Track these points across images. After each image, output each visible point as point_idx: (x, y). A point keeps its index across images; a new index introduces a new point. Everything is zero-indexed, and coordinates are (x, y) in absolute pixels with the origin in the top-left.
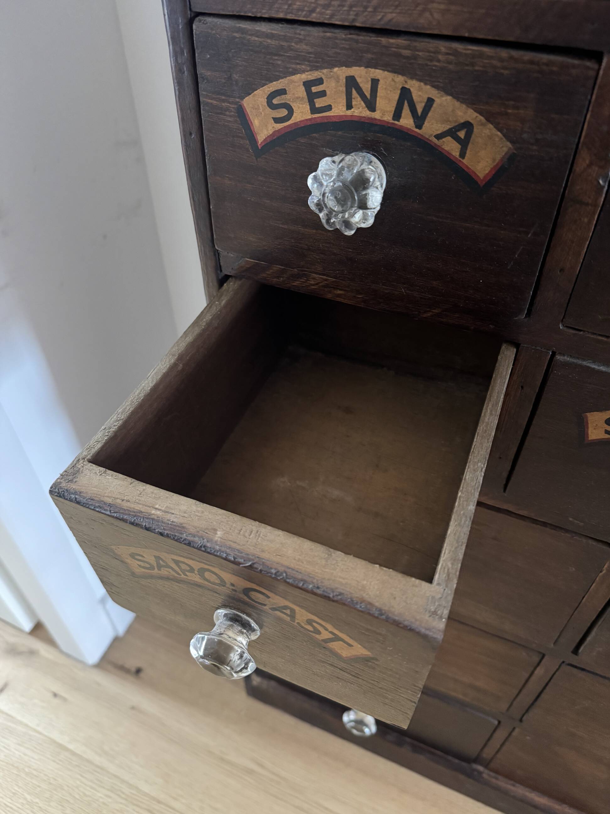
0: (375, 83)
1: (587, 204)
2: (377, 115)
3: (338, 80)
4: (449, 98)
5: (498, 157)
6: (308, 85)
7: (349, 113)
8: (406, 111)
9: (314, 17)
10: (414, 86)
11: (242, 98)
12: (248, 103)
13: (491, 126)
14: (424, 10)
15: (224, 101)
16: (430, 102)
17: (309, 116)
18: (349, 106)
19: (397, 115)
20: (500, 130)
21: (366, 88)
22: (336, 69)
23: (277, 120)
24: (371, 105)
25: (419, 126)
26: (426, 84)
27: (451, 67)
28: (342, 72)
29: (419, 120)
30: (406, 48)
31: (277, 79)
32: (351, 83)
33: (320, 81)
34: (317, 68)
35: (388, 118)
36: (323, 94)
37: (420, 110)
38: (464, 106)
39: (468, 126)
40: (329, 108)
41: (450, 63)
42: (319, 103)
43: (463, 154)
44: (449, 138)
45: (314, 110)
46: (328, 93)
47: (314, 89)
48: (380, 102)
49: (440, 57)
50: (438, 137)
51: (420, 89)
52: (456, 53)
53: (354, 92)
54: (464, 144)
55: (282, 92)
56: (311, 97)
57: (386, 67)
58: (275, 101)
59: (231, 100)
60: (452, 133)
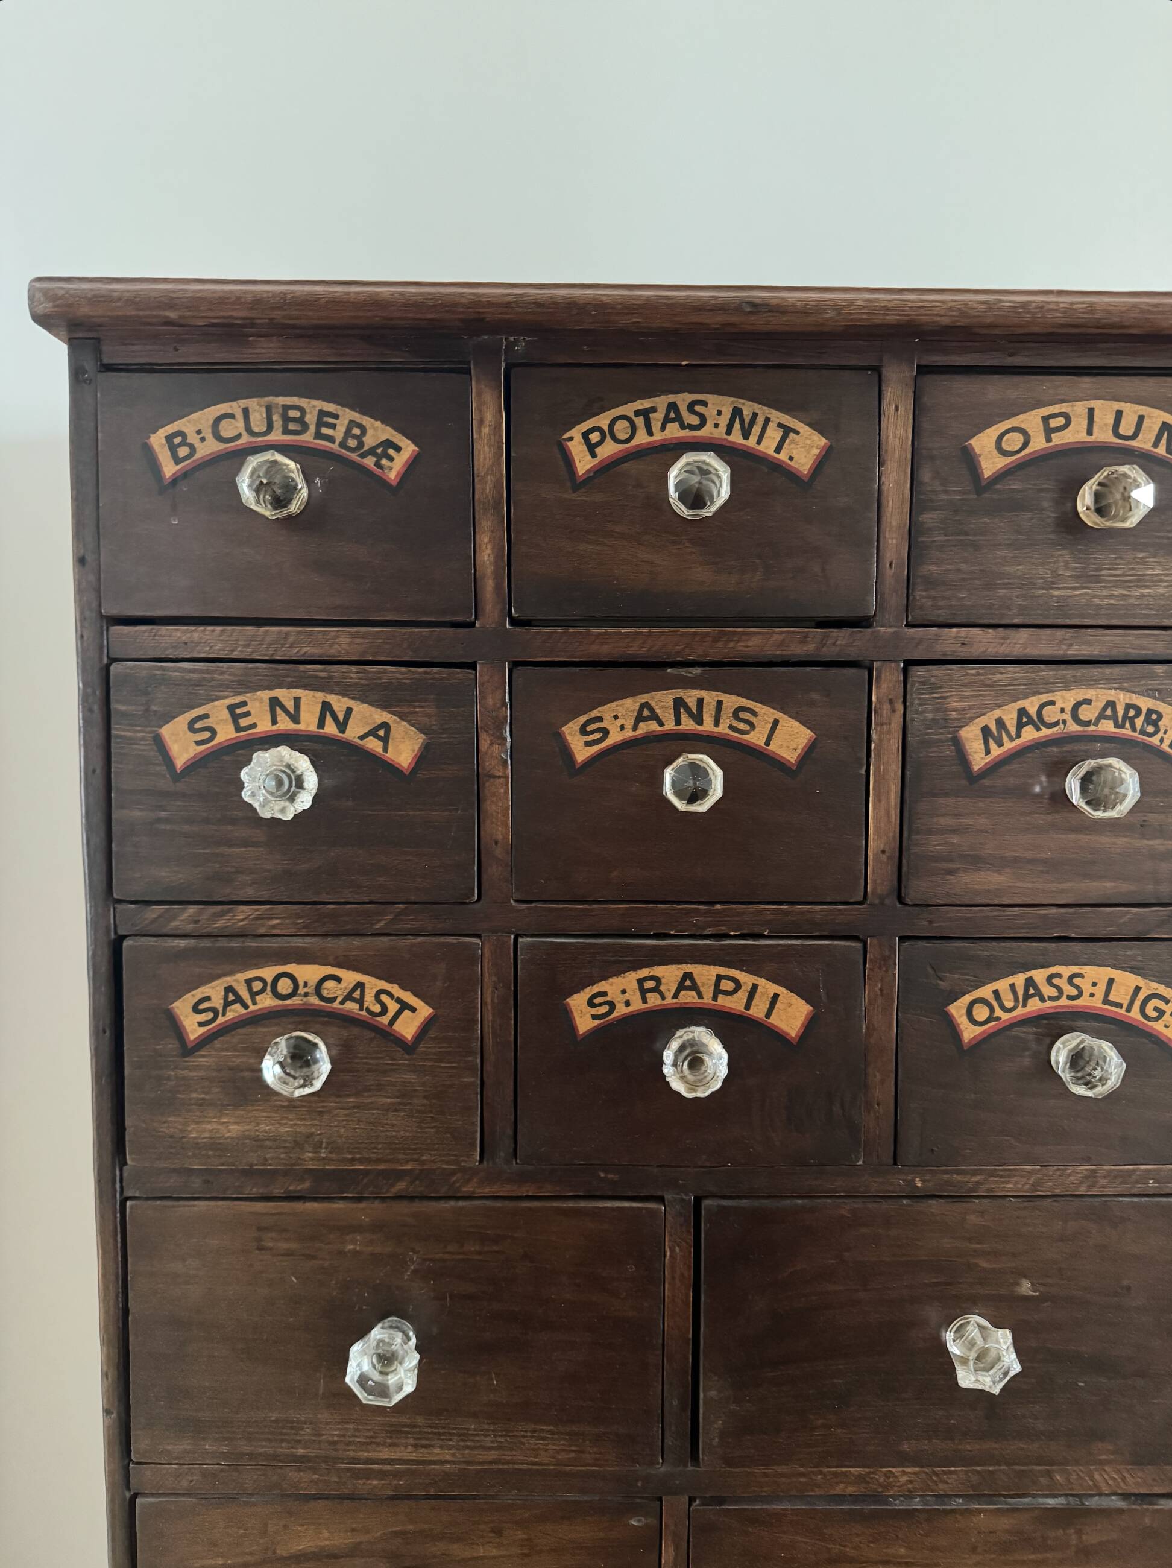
0: (297, 701)
1: (499, 777)
2: (302, 726)
3: (261, 701)
4: (365, 705)
5: (417, 748)
6: (231, 708)
7: (275, 727)
8: (329, 719)
9: (235, 655)
10: (332, 699)
11: (161, 727)
12: (166, 731)
13: (404, 723)
14: (333, 643)
15: (139, 731)
16: (349, 711)
17: (235, 735)
18: (274, 722)
19: (321, 724)
20: (413, 725)
21: (290, 706)
22: (259, 693)
23: (198, 743)
24: (295, 718)
25: (343, 731)
26: (343, 697)
27: (362, 682)
28: (266, 695)
29: (342, 726)
30: (322, 671)
31: (199, 706)
32: (275, 702)
33: (244, 704)
34: (240, 693)
35: (313, 727)
36: (247, 714)
37: (341, 717)
38: (379, 710)
39: (385, 726)
40: (254, 726)
41: (361, 679)
42: (243, 722)
43: (385, 750)
44: (371, 738)
45: (238, 729)
46: (253, 712)
47: (238, 711)
48: (303, 715)
49: (352, 675)
50: (362, 738)
51: (339, 701)
52: (364, 672)
53: (278, 709)
54: (385, 740)
55: (206, 716)
56: (235, 718)
57: (305, 687)
58: (197, 726)
59: (148, 729)
60: (373, 733)
